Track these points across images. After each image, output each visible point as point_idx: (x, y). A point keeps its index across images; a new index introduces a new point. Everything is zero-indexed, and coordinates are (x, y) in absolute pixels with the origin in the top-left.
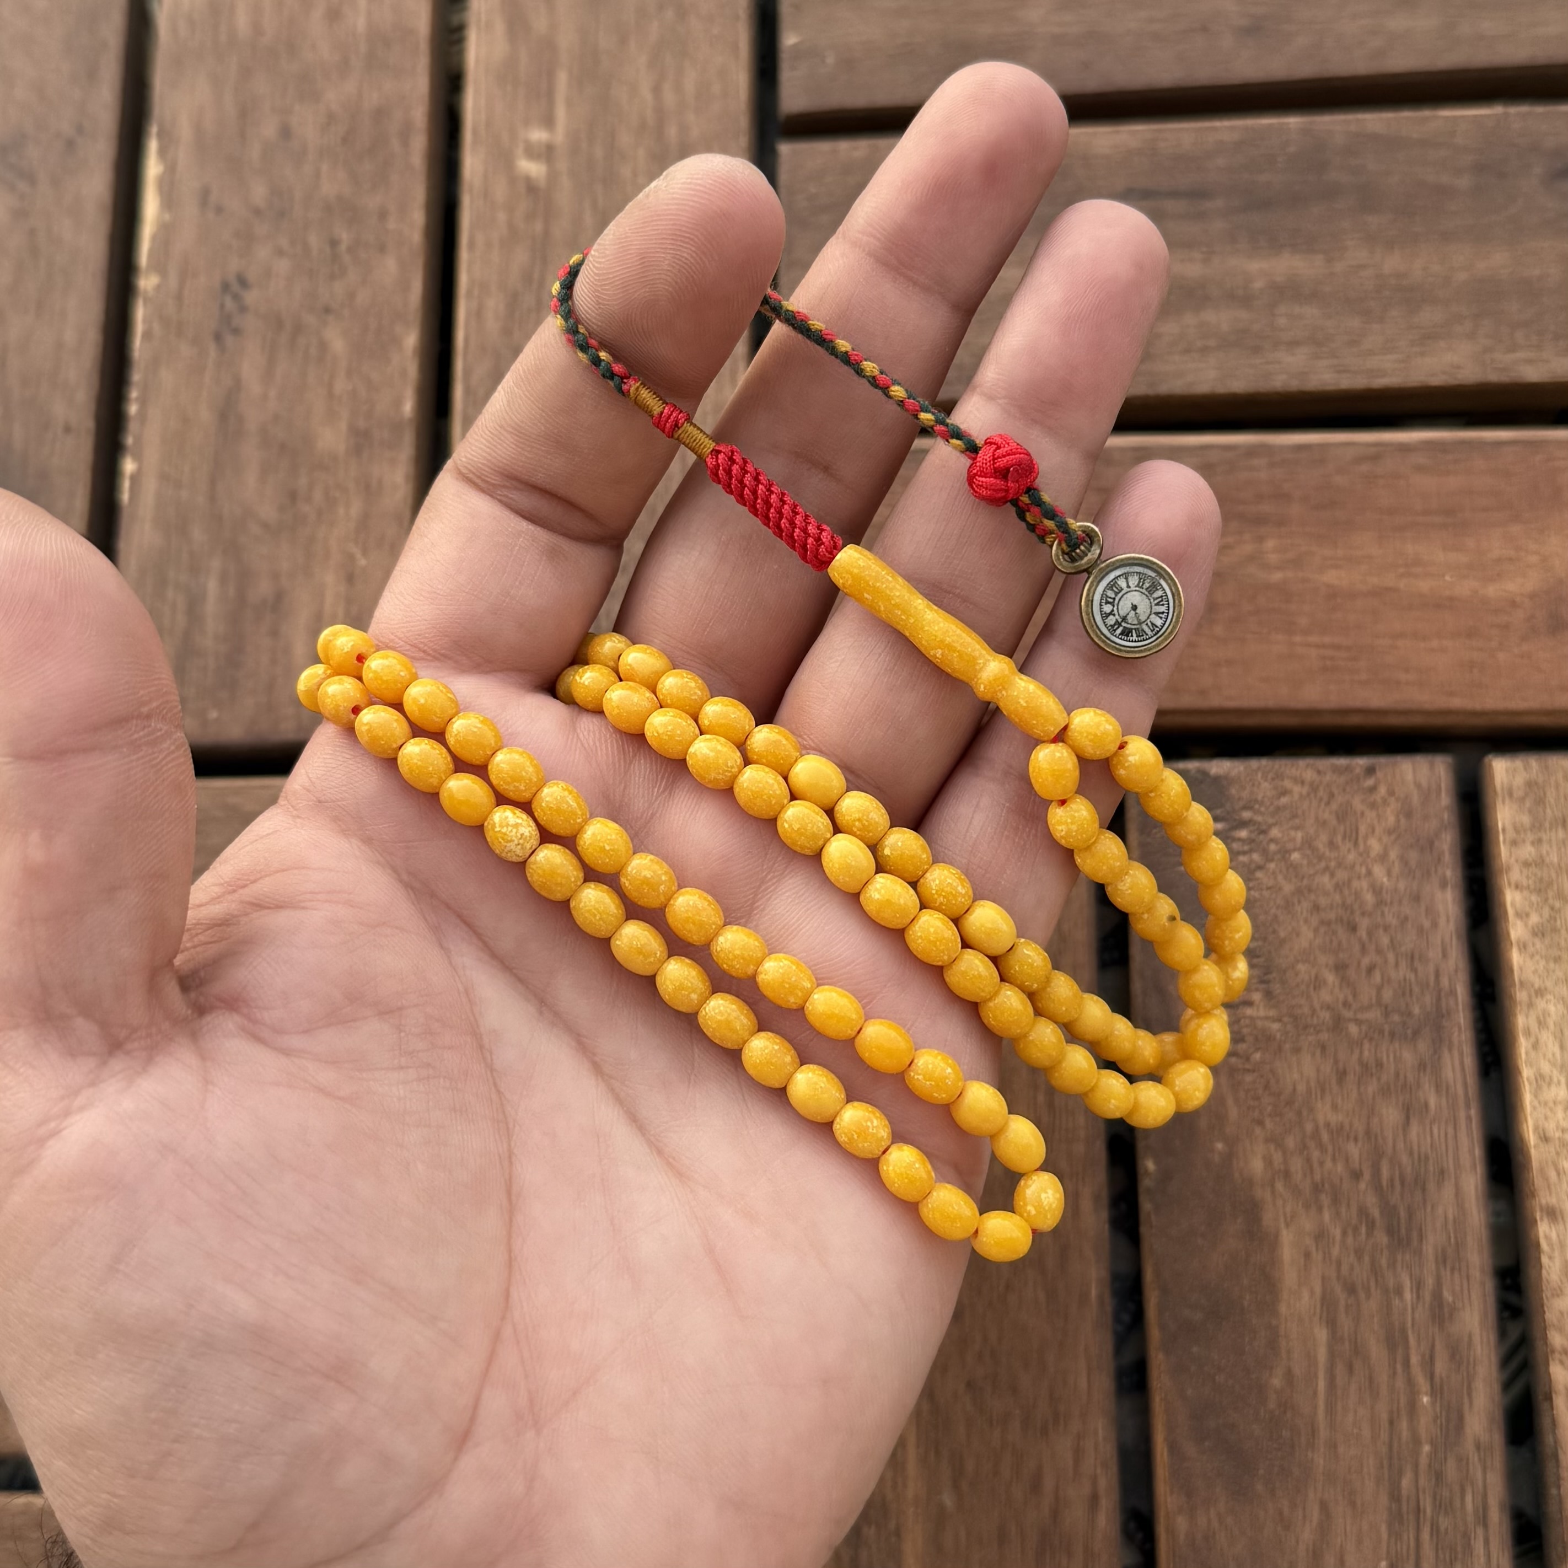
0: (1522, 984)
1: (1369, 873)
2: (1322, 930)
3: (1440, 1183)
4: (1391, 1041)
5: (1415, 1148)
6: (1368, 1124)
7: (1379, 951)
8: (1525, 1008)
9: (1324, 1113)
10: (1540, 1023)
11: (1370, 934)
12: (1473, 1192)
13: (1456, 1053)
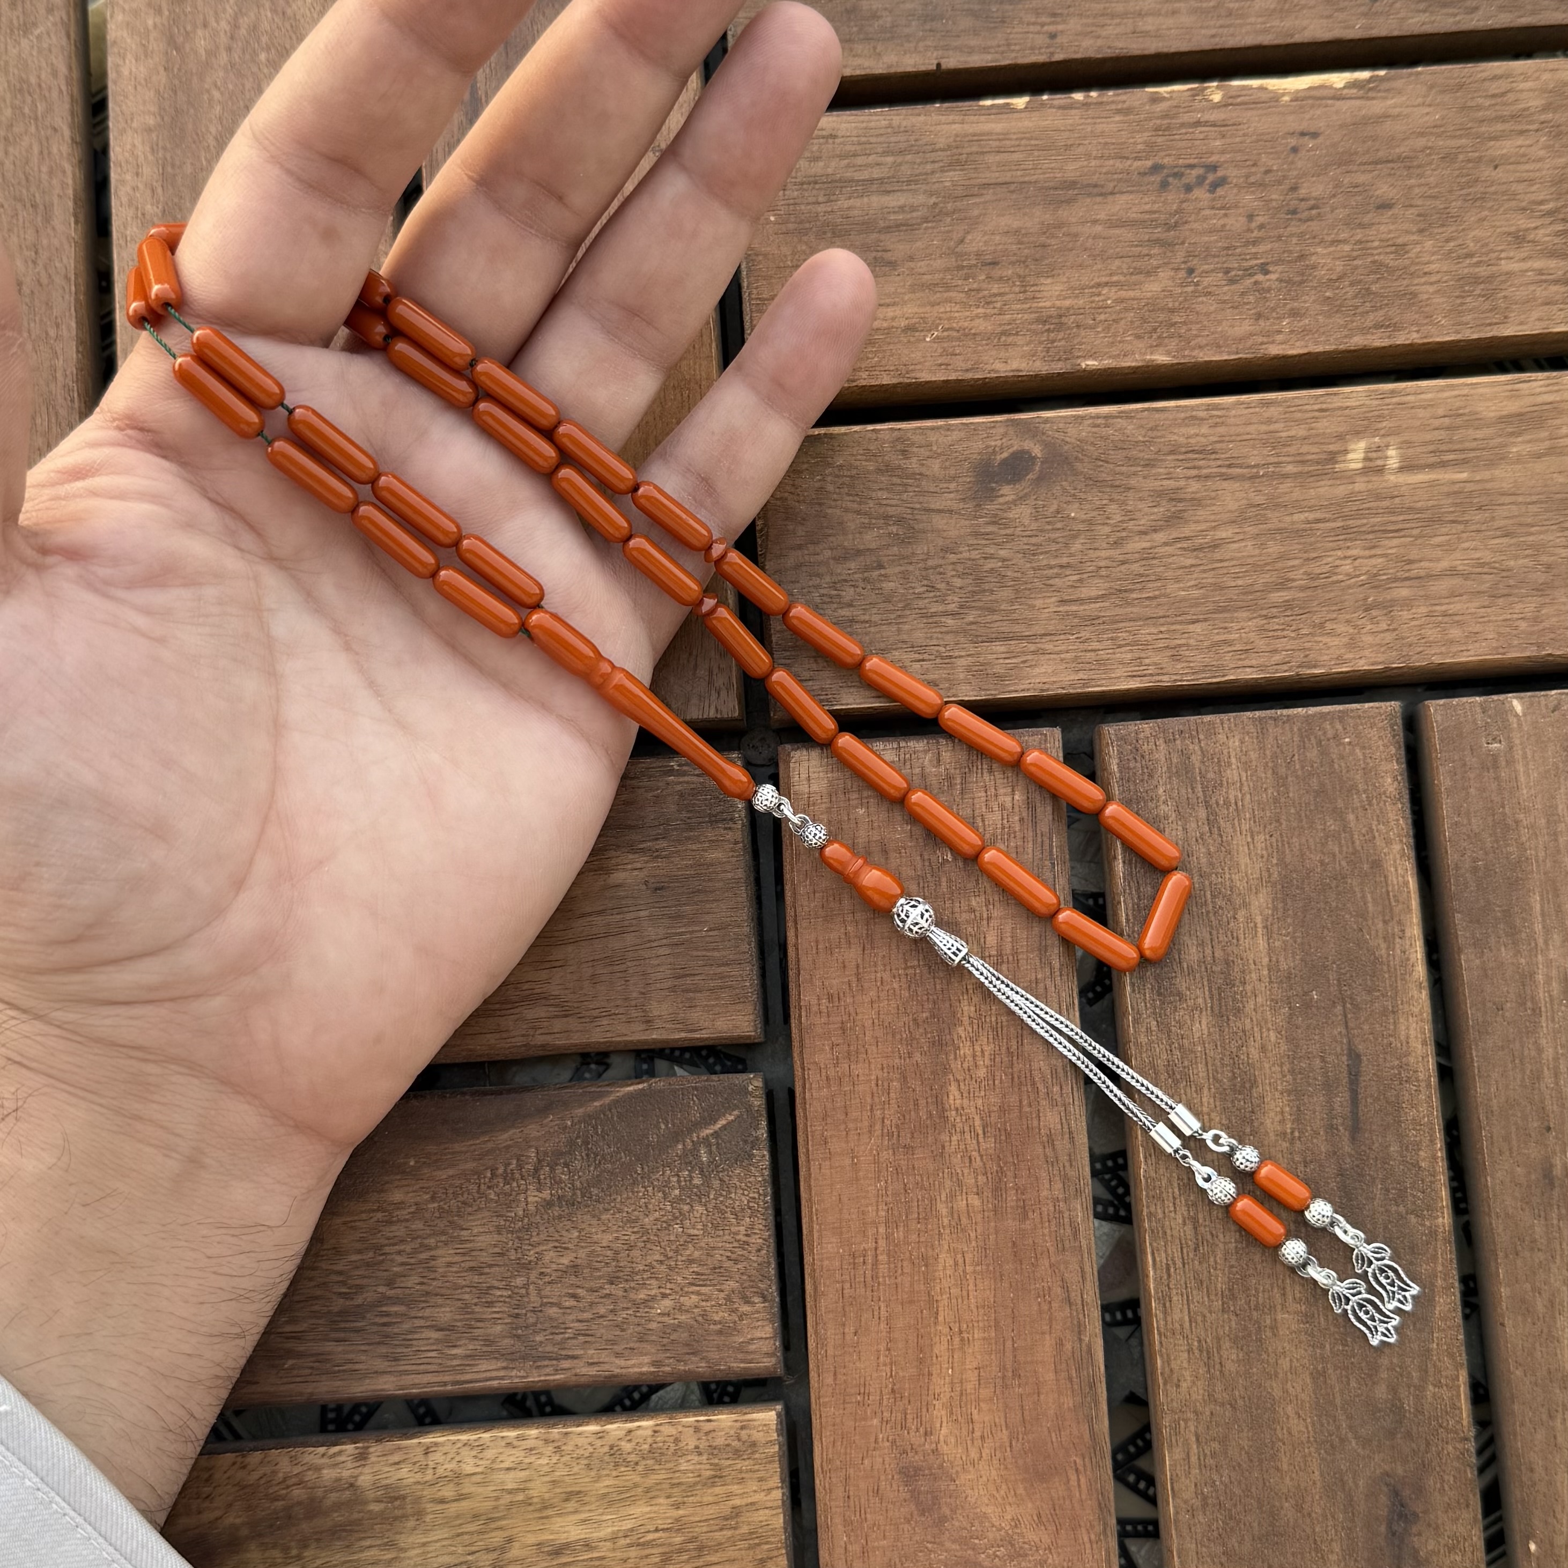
0: (566, 1433)
1: (664, 1296)
2: (609, 1253)
3: (385, 1357)
4: (510, 1316)
5: (416, 1336)
6: (436, 1295)
7: (592, 1304)
8: (544, 1437)
9: (445, 1255)
10: (531, 1449)
11: (608, 1296)
12: (380, 1387)
13: (502, 1373)
